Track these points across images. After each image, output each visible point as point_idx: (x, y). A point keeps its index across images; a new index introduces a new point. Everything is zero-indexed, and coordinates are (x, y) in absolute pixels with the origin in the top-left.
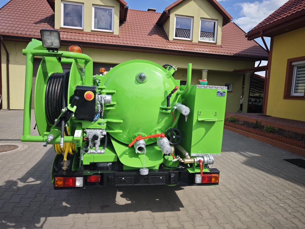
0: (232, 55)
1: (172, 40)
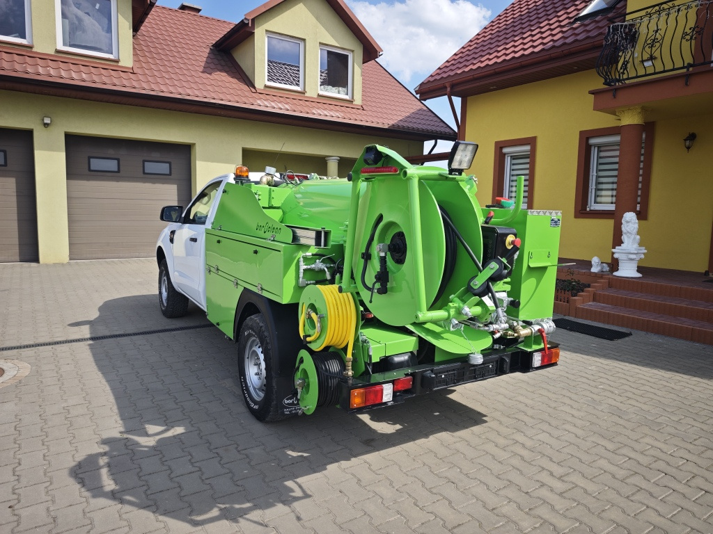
0: (386, 127)
1: (262, 87)
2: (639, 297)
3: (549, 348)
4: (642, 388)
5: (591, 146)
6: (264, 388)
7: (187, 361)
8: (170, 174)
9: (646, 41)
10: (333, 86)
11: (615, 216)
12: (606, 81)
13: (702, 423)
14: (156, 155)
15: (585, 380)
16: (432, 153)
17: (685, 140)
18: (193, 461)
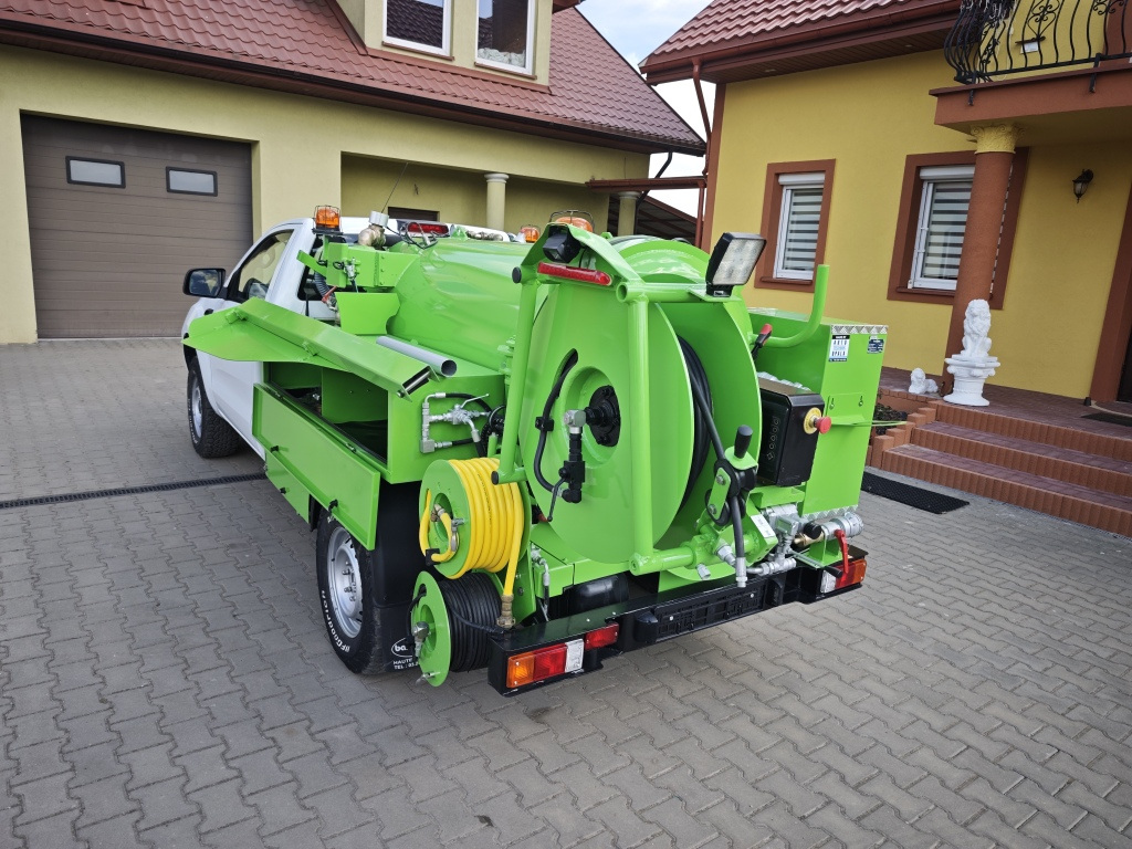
1: (377, 46)
2: (983, 439)
3: (850, 560)
4: (986, 608)
5: (923, 181)
6: (360, 617)
7: (232, 546)
8: (215, 194)
9: (1032, 9)
10: (500, 51)
11: (954, 301)
12: (959, 73)
13: (1080, 675)
14: (189, 159)
15: (896, 591)
16: (663, 176)
17: (1076, 182)
18: (228, 756)
